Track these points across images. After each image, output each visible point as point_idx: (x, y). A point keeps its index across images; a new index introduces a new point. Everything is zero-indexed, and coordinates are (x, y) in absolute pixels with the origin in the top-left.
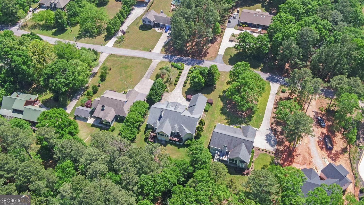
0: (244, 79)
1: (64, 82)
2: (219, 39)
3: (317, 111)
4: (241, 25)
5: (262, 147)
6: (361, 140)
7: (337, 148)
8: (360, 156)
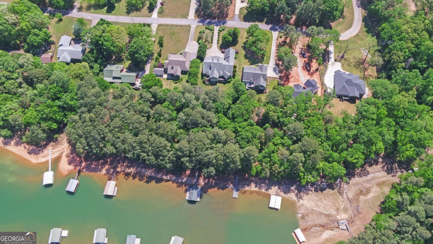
0: (257, 36)
1: (144, 55)
2: (233, 2)
3: (301, 47)
5: (272, 76)
6: (327, 62)
7: (313, 69)
8: (325, 72)
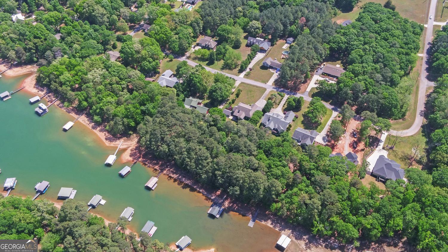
0: (316, 106)
1: (220, 95)
2: (308, 82)
3: (355, 129)
4: (324, 74)
5: (319, 142)
6: (375, 147)
7: (359, 148)
8: (370, 154)
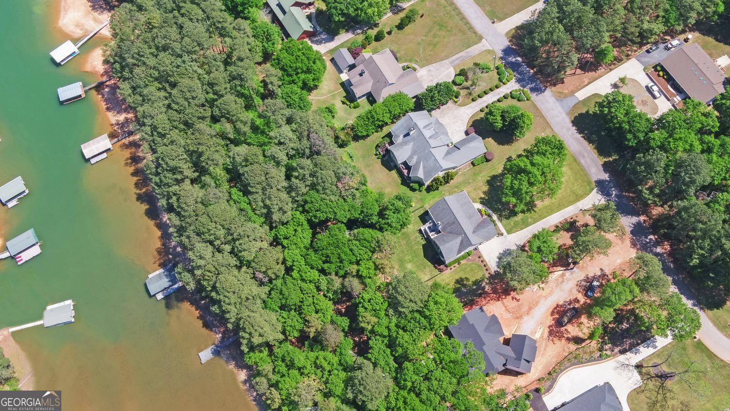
4: (659, 70)
5: (486, 257)
6: (617, 350)
7: (572, 330)
8: (589, 361)
